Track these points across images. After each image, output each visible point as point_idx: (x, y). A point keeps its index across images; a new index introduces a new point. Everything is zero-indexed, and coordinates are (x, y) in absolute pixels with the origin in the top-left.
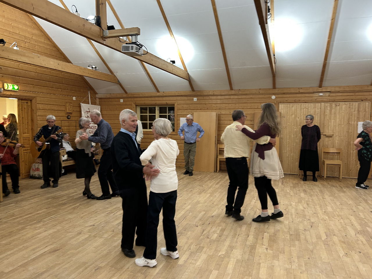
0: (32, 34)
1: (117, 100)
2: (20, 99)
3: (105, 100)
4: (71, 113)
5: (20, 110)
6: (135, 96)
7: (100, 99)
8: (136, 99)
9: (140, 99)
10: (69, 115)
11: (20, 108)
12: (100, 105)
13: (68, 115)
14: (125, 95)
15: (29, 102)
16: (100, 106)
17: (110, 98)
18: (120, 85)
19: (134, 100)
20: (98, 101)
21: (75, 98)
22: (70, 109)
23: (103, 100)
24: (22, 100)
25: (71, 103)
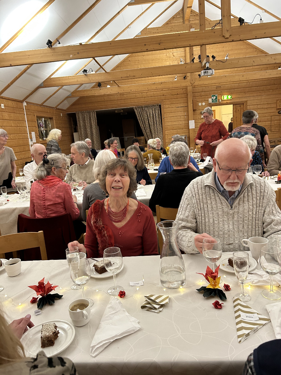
2: (234, 104)
5: (235, 112)
11: (235, 110)
13: (279, 110)
15: (242, 105)
24: (236, 105)
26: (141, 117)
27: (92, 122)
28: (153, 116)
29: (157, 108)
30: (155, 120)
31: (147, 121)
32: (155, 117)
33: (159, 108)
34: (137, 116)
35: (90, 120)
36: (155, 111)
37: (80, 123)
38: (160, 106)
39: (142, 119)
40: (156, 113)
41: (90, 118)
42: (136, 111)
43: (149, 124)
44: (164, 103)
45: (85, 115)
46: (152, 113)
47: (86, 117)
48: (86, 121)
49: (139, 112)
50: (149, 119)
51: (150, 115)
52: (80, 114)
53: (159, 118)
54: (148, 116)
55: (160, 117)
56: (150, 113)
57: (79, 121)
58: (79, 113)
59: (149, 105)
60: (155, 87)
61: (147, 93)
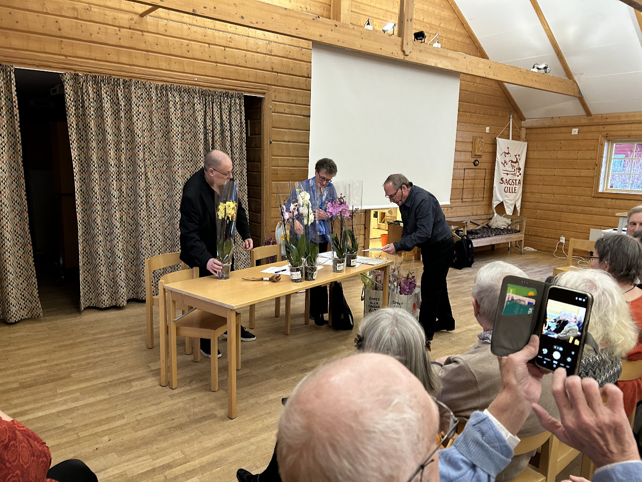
0: (440, 19)
1: (563, 129)
3: (539, 131)
4: (480, 156)
6: (608, 120)
7: (527, 129)
8: (608, 128)
9: (619, 127)
10: (478, 159)
12: (527, 141)
13: (475, 159)
14: (584, 121)
16: (526, 143)
17: (549, 127)
18: (581, 99)
19: (605, 129)
20: (523, 133)
21: (489, 128)
22: (481, 149)
23: (534, 131)
25: (482, 138)
44: (273, 95)
60: (318, 34)
61: (227, 49)
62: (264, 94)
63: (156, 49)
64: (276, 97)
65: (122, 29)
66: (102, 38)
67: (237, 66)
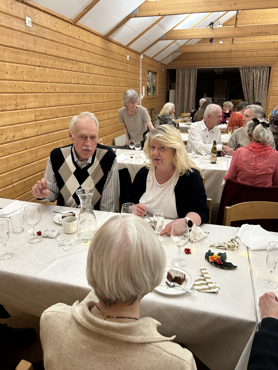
26: (245, 78)
27: (192, 80)
28: (260, 79)
29: (267, 69)
30: (261, 83)
31: (252, 84)
32: (262, 80)
33: (268, 71)
34: (242, 77)
35: (190, 77)
36: (263, 74)
37: (179, 80)
38: (270, 68)
39: (247, 81)
40: (264, 76)
41: (190, 75)
42: (241, 71)
43: (253, 87)
44: (276, 65)
45: (186, 72)
46: (259, 76)
47: (186, 74)
48: (186, 79)
49: (245, 73)
50: (255, 81)
51: (256, 78)
52: (181, 70)
53: (266, 81)
54: (253, 78)
55: (268, 80)
56: (257, 75)
57: (178, 78)
58: (179, 70)
59: (258, 66)
60: (274, 46)
61: (259, 52)
62: (272, 65)
63: (234, 57)
64: (277, 65)
65: (225, 53)
66: (219, 57)
67: (262, 57)
